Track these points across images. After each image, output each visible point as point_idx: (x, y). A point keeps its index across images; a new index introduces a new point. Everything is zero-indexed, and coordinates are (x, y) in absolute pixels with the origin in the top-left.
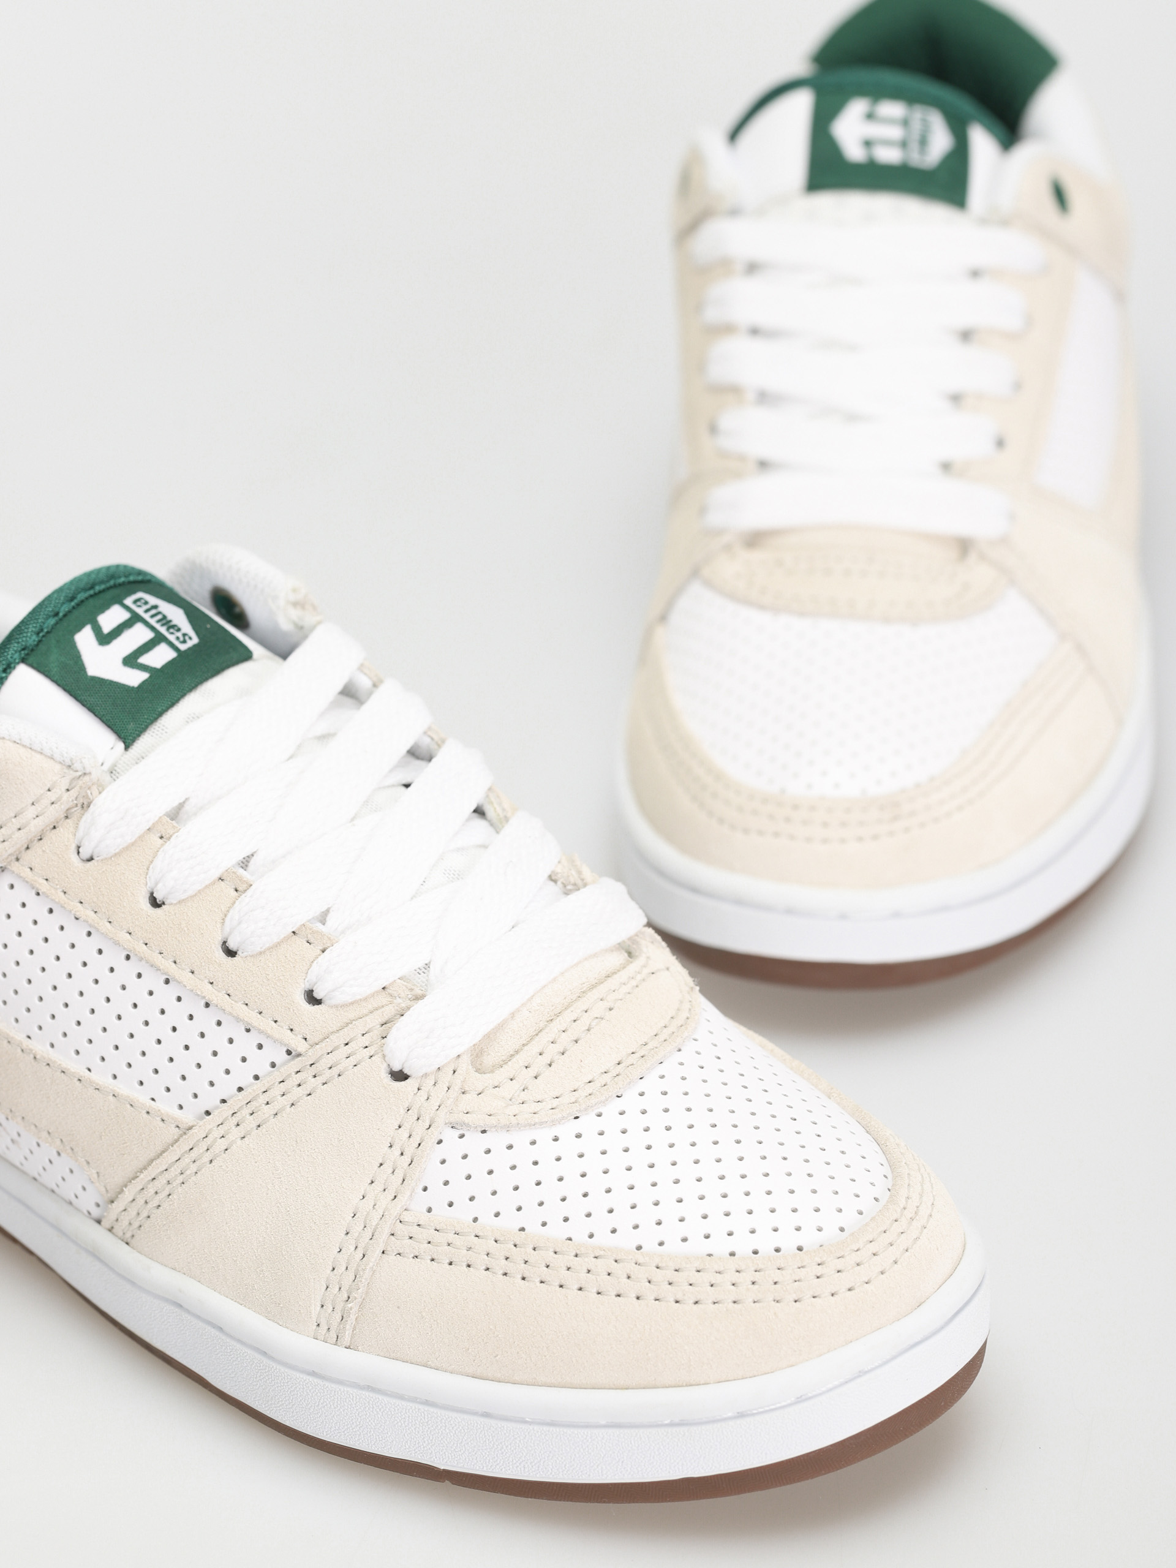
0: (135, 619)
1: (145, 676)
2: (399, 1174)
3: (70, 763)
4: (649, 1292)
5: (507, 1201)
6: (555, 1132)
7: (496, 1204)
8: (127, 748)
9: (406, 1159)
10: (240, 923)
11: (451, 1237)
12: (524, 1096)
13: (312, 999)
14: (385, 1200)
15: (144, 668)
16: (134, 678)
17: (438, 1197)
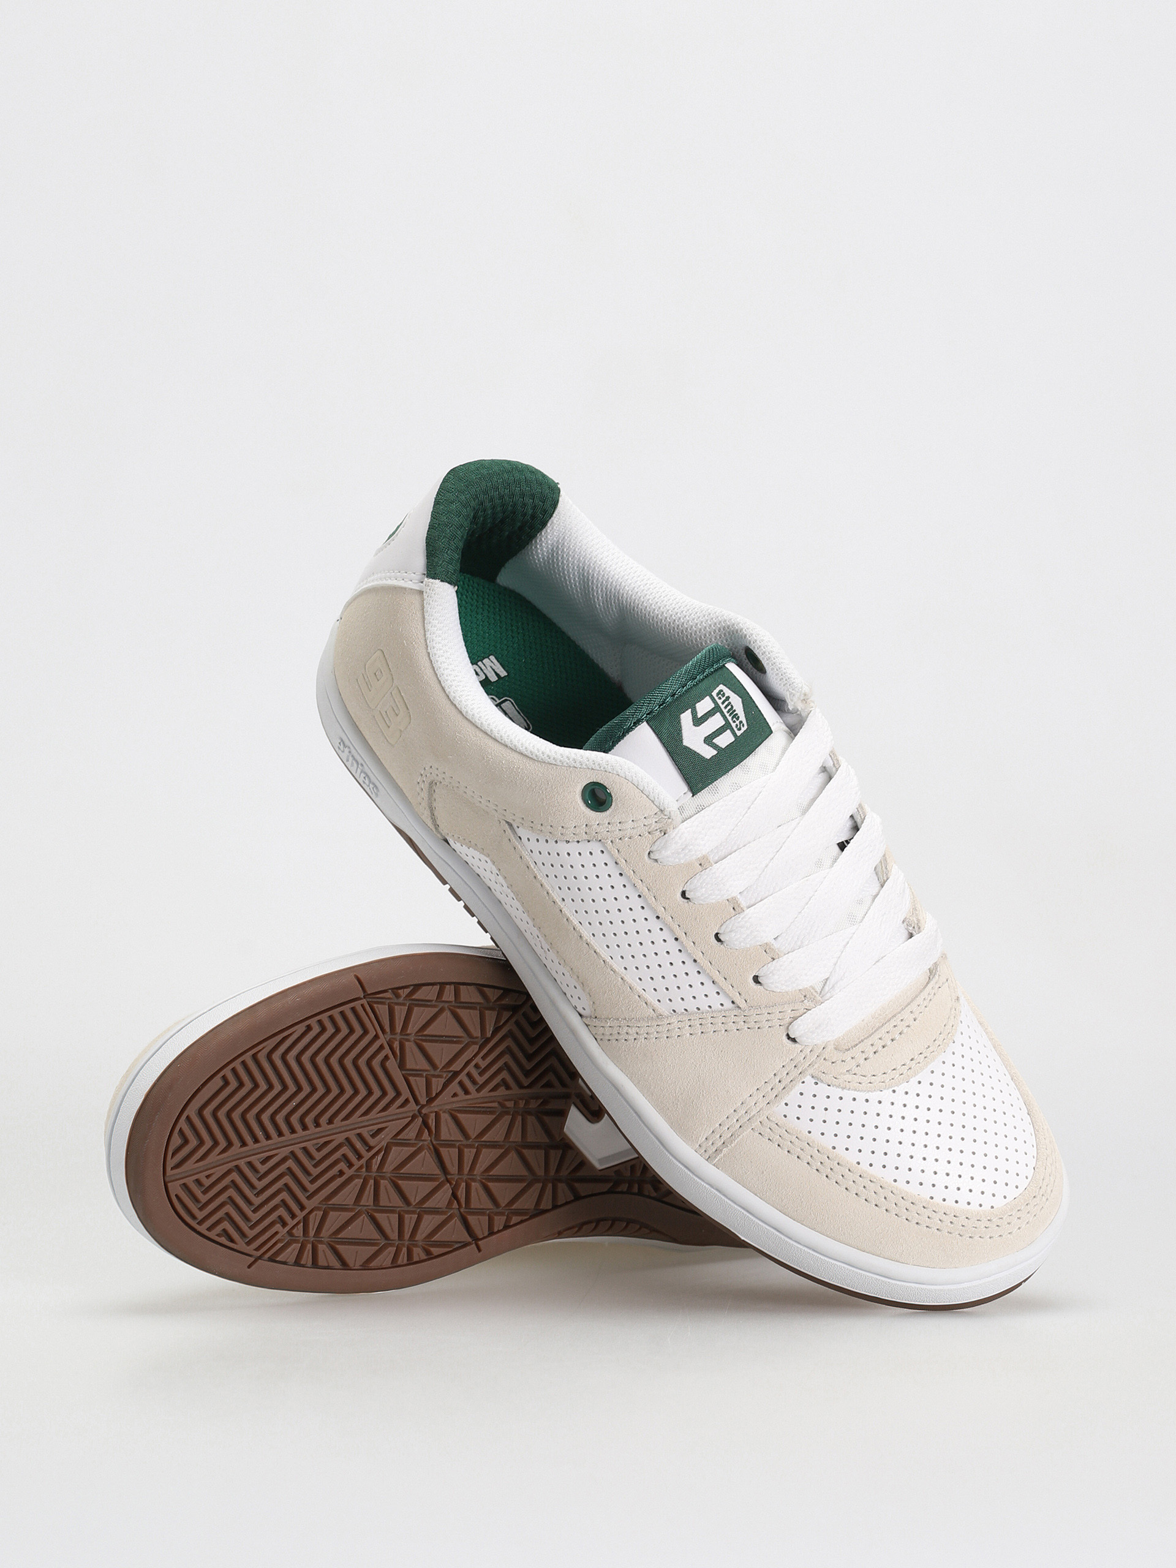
0: (716, 709)
1: (715, 752)
2: (775, 1092)
3: (663, 809)
4: (894, 1210)
5: (830, 1128)
6: (867, 1096)
7: (823, 1128)
8: (693, 796)
9: (782, 1086)
10: (731, 931)
11: (794, 1139)
12: (856, 1070)
13: (756, 979)
14: (762, 1104)
15: (715, 747)
16: (708, 753)
17: (792, 1112)
